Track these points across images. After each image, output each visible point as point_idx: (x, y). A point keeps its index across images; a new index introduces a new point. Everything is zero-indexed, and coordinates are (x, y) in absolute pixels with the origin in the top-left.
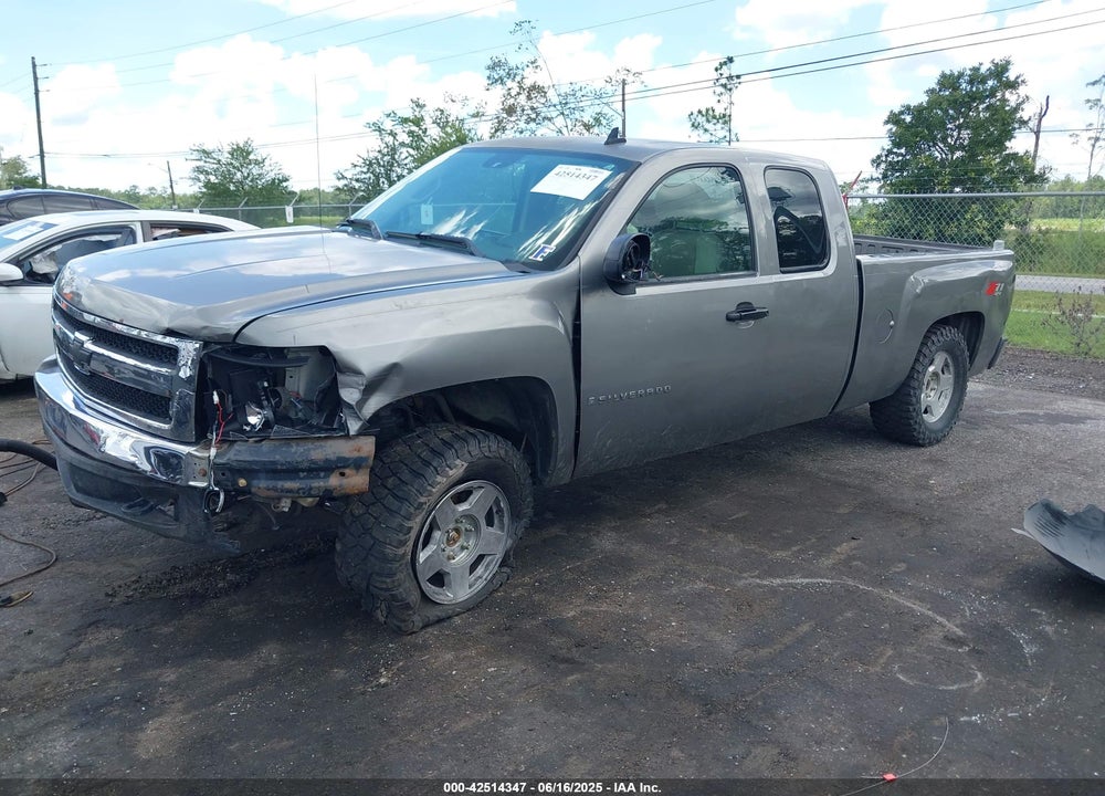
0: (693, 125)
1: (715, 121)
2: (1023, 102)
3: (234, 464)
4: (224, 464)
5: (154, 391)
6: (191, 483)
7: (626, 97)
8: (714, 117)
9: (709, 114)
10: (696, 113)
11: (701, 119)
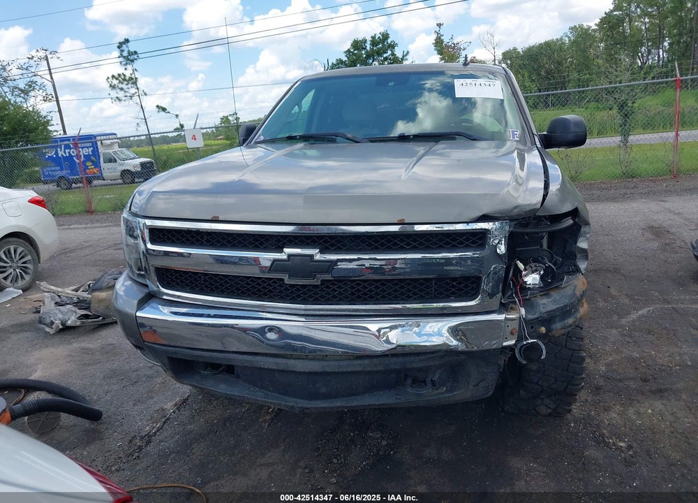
0: (111, 86)
1: (126, 83)
2: (407, 54)
3: (545, 315)
4: (537, 318)
5: (458, 275)
6: (505, 344)
7: (52, 71)
8: (125, 80)
9: (121, 78)
10: (110, 76)
11: (115, 82)
